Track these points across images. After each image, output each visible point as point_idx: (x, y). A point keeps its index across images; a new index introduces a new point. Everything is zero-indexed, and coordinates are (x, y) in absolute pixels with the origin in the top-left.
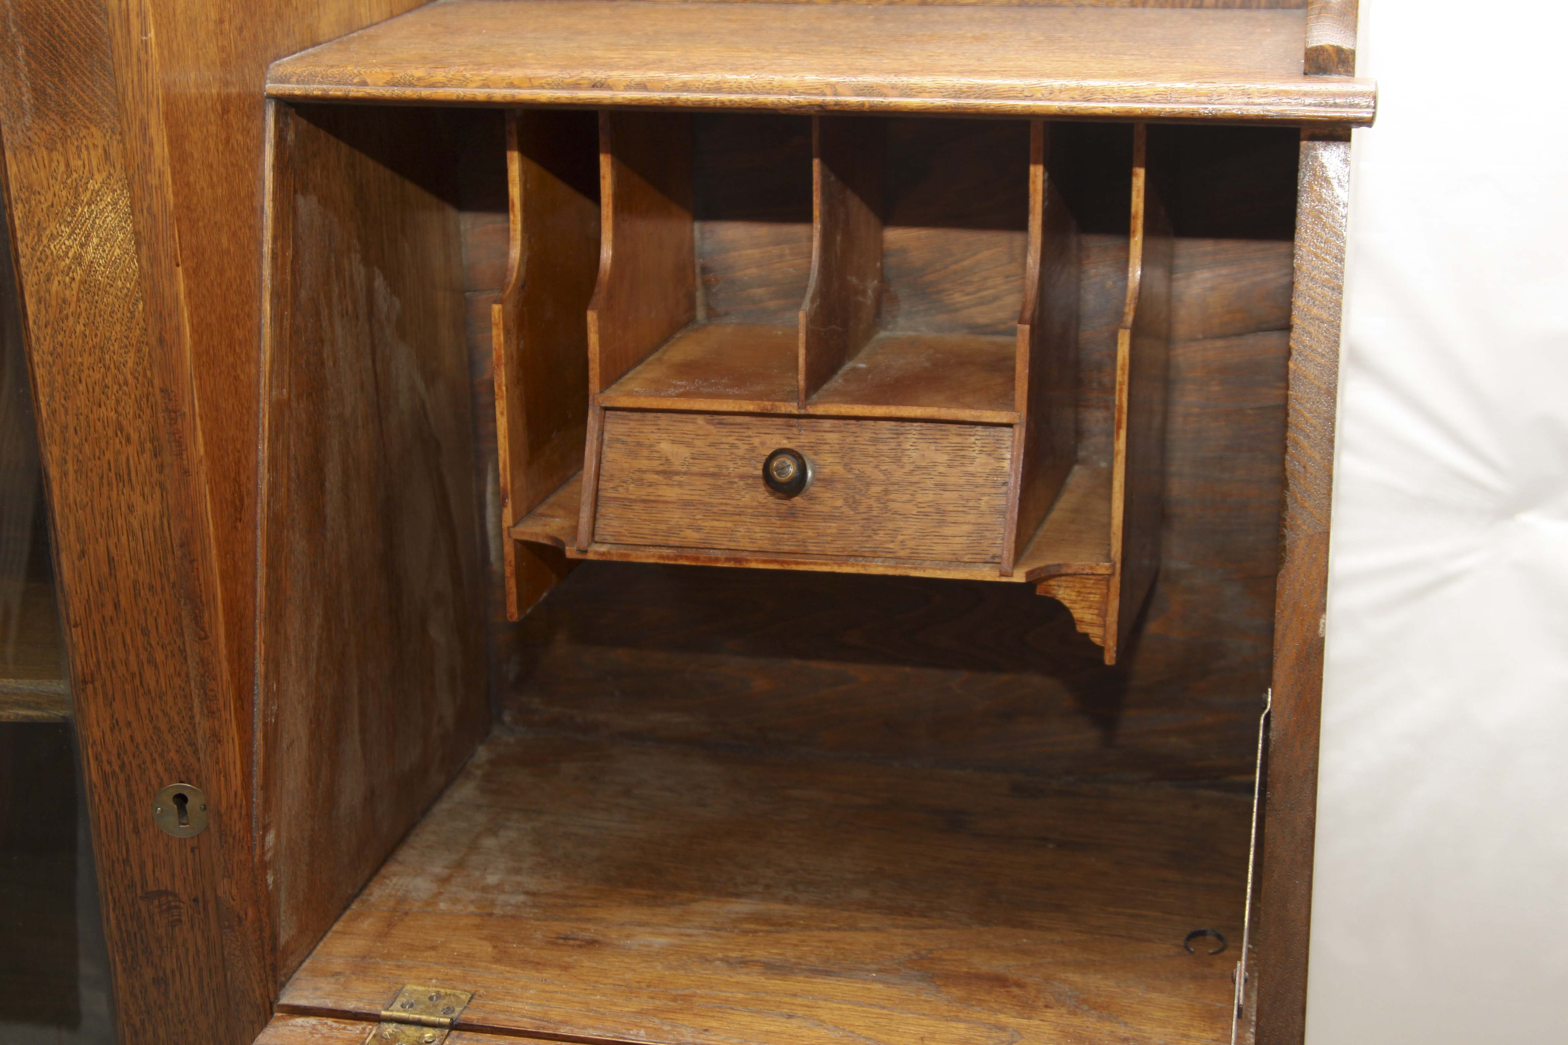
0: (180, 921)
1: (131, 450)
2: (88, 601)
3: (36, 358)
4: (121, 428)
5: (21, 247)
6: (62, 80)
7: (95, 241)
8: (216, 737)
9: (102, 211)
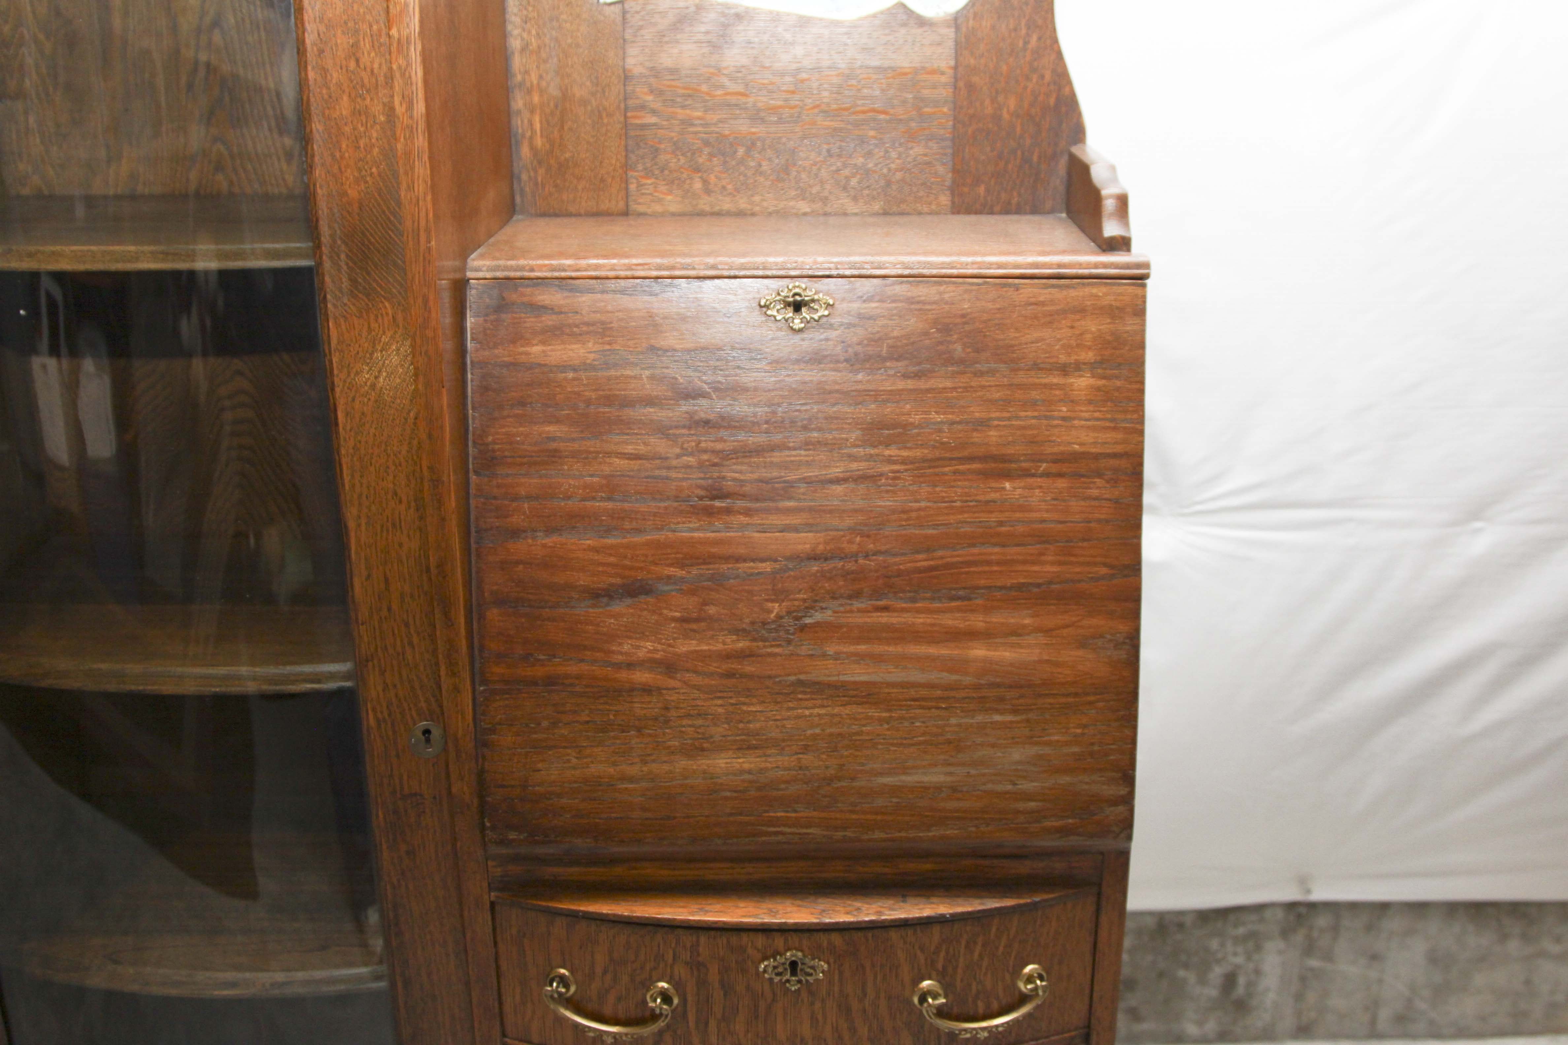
0: (424, 812)
1: (403, 507)
2: (371, 608)
3: (343, 452)
4: (396, 494)
5: (336, 380)
6: (368, 274)
7: (384, 374)
8: (456, 689)
9: (389, 355)
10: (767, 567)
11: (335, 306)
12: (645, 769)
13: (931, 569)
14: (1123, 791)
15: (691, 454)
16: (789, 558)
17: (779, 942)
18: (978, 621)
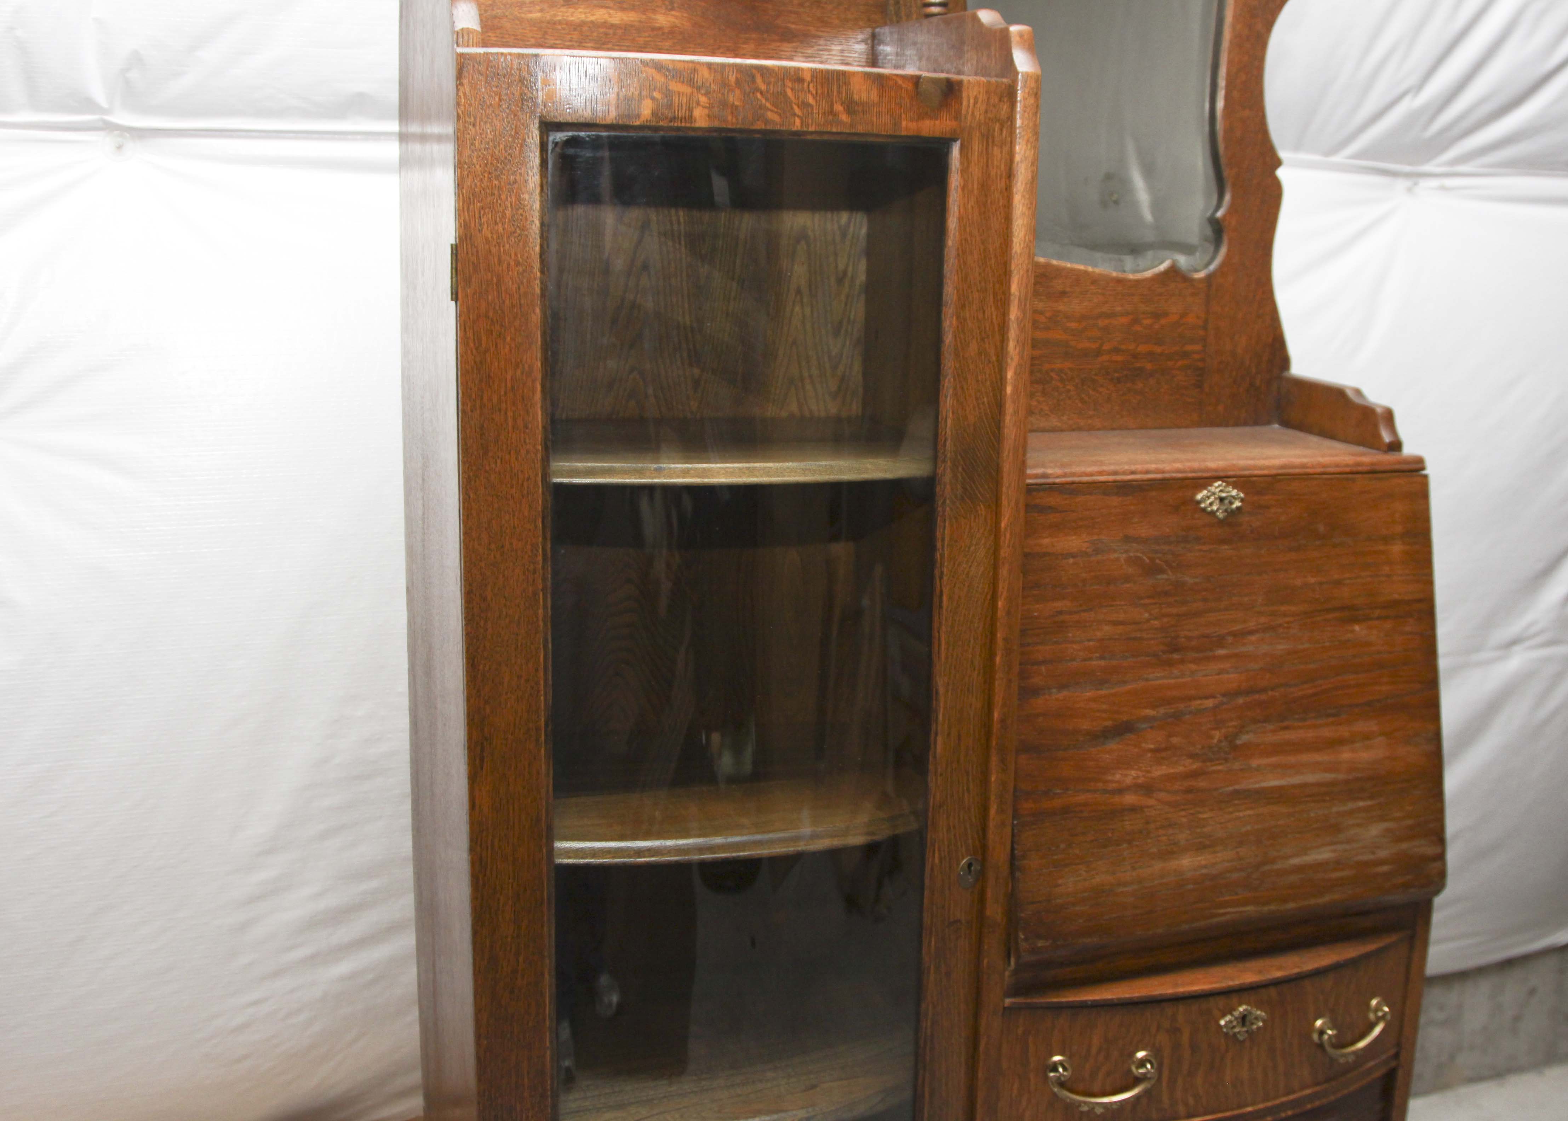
2: (947, 761)
3: (944, 629)
4: (972, 663)
5: (945, 570)
7: (975, 564)
9: (980, 548)
10: (1210, 703)
11: (951, 509)
12: (1134, 874)
13: (1314, 695)
14: (1438, 850)
15: (1156, 619)
16: (1224, 695)
17: (1235, 999)
18: (1344, 731)
